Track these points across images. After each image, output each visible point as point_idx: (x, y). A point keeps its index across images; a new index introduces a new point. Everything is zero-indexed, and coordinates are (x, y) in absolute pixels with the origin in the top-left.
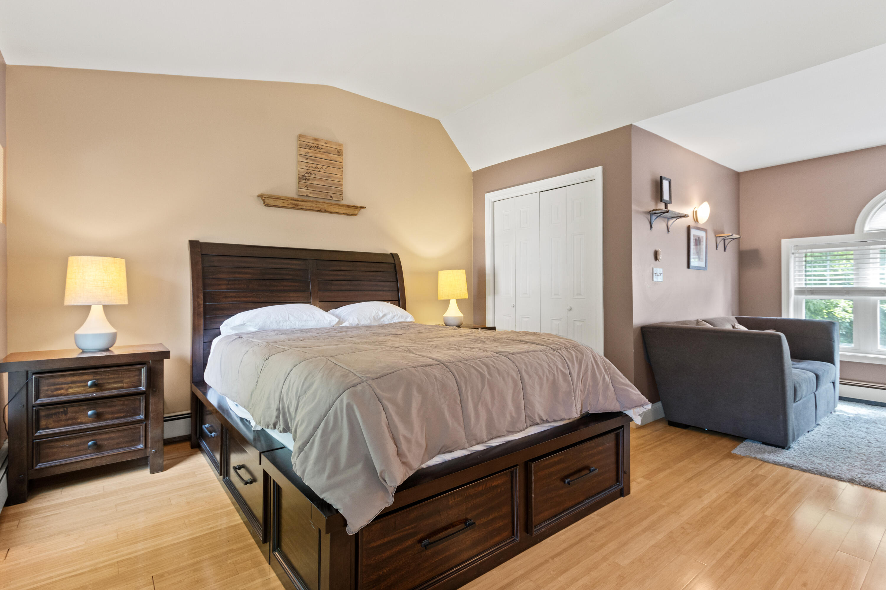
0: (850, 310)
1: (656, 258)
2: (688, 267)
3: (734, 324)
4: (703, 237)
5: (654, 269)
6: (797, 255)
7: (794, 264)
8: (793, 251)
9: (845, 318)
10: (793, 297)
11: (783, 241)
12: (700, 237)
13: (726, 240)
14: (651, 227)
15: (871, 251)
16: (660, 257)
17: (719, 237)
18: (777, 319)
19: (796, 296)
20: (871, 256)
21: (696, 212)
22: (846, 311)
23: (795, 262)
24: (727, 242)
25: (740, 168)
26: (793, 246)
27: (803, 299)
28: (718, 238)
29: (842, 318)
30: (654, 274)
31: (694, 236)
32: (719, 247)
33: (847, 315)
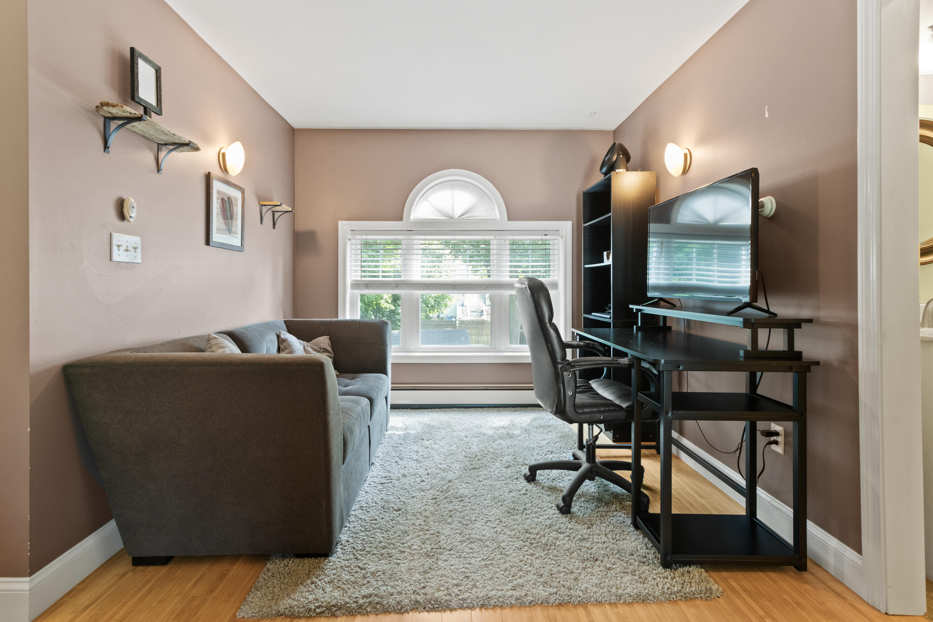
0: (390, 301)
1: (122, 216)
2: (208, 242)
3: (280, 332)
4: (237, 200)
5: (115, 236)
6: (353, 241)
7: (351, 252)
8: (350, 237)
9: (387, 308)
10: (349, 291)
11: (341, 223)
12: (232, 198)
13: (276, 213)
14: (106, 146)
15: (415, 242)
16: (132, 213)
17: (265, 205)
18: (331, 322)
19: (352, 291)
20: (415, 247)
21: (224, 155)
22: (387, 302)
23: (351, 249)
24: (277, 215)
25: (296, 122)
26: (350, 230)
27: (358, 292)
28: (263, 207)
29: (385, 308)
30: (115, 248)
31: (219, 192)
32: (265, 219)
33: (388, 306)
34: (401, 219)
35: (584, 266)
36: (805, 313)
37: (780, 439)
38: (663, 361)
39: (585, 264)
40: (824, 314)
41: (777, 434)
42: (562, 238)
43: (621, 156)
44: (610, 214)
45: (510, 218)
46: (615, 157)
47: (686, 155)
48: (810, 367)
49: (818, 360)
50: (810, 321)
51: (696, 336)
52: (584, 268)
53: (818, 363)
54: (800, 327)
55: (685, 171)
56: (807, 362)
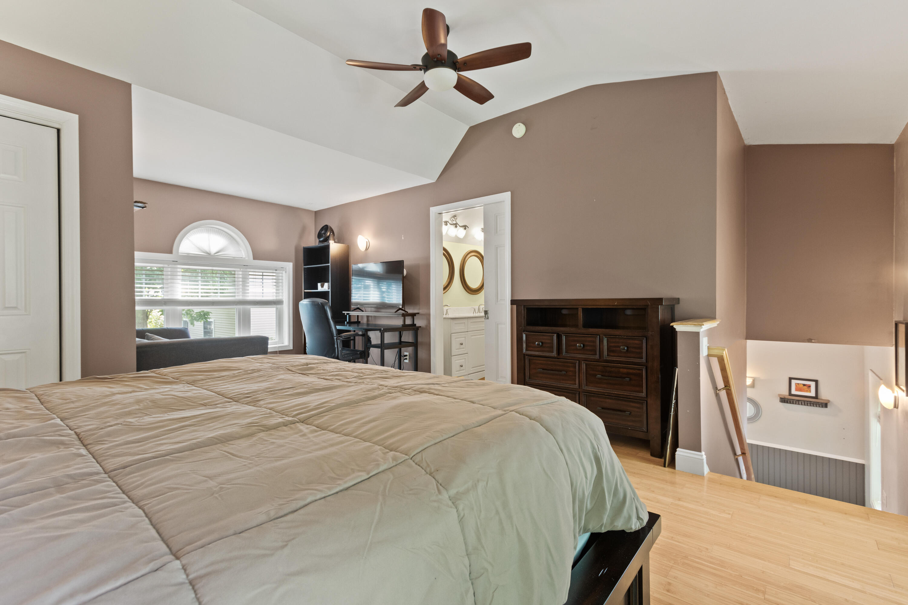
20: (178, 273)
34: (171, 252)
35: (304, 291)
36: (415, 311)
37: (408, 357)
38: (382, 329)
39: (304, 290)
40: (421, 311)
41: (406, 356)
42: (286, 272)
43: (332, 234)
44: (330, 264)
45: (255, 258)
46: (328, 234)
47: (367, 242)
48: (418, 328)
49: (420, 326)
50: (418, 313)
51: (372, 324)
52: (304, 292)
53: (420, 327)
54: (416, 316)
55: (367, 249)
56: (417, 327)
